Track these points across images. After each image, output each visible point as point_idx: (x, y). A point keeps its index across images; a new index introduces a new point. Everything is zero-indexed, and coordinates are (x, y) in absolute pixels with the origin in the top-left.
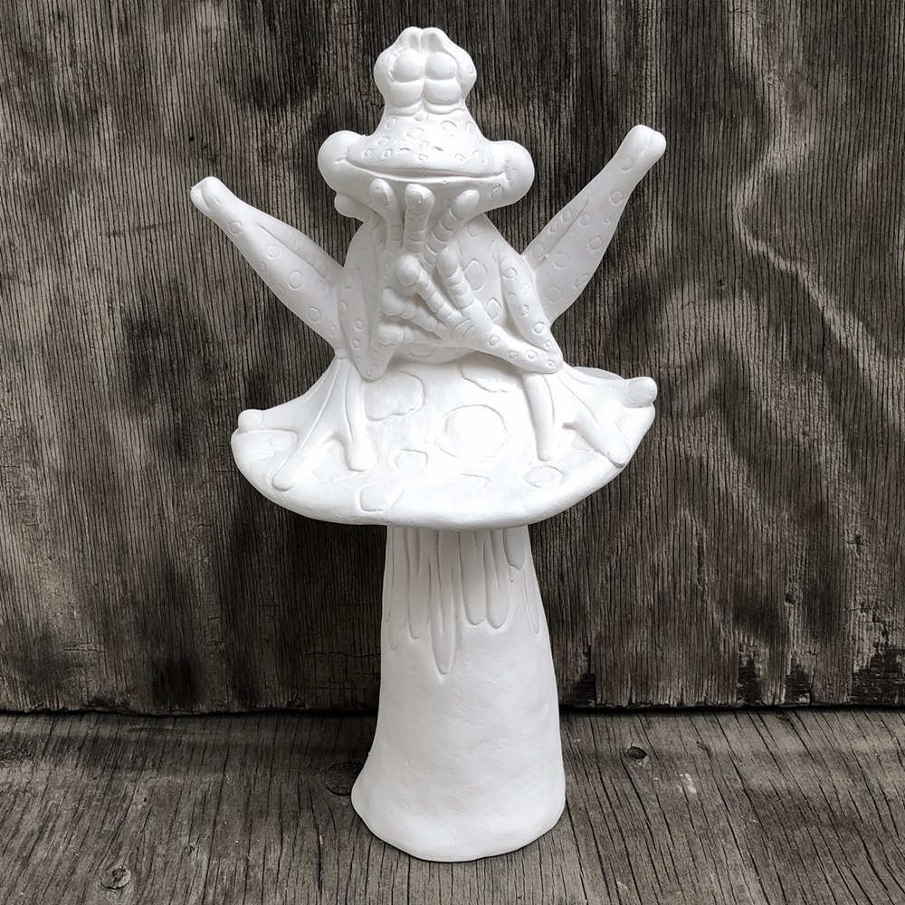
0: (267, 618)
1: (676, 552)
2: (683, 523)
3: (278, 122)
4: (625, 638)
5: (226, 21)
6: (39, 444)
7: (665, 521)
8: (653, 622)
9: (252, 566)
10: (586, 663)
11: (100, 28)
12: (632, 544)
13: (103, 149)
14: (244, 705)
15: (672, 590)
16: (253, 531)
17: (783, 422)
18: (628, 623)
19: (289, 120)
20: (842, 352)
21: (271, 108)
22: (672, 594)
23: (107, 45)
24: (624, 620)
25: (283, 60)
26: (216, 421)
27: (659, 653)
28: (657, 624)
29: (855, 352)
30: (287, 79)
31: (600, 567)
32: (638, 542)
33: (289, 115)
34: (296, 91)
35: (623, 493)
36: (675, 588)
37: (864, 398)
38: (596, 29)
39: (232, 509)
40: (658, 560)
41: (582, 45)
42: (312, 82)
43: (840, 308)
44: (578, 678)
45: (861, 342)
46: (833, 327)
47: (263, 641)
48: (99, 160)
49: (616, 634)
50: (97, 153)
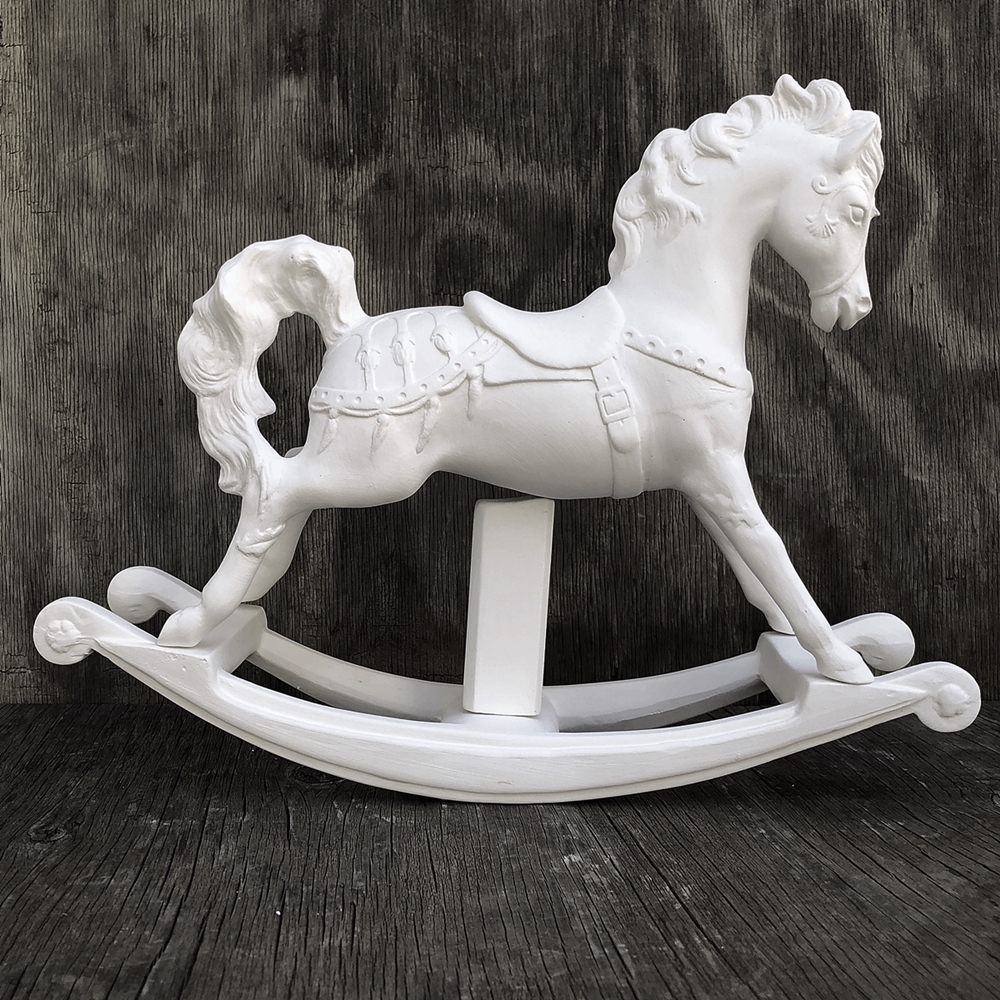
3: (346, 178)
5: (306, 94)
6: (106, 463)
11: (196, 96)
13: (190, 197)
17: (793, 452)
19: (355, 177)
20: (843, 389)
21: (340, 167)
23: (201, 110)
25: (353, 127)
29: (854, 389)
30: (356, 143)
33: (356, 173)
34: (363, 153)
37: (864, 431)
38: (621, 109)
41: (609, 122)
42: (377, 147)
43: (838, 350)
45: (858, 380)
46: (833, 366)
48: (185, 207)
50: (185, 200)
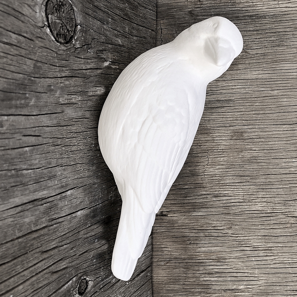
1: (235, 275)
2: (256, 279)
4: (174, 239)
7: (256, 267)
8: (184, 259)
15: (207, 272)
18: (184, 241)
22: (204, 271)
24: (186, 239)
27: (162, 263)
28: (183, 261)
31: (224, 222)
32: (242, 248)
36: (209, 274)
40: (228, 262)
49: (176, 234)
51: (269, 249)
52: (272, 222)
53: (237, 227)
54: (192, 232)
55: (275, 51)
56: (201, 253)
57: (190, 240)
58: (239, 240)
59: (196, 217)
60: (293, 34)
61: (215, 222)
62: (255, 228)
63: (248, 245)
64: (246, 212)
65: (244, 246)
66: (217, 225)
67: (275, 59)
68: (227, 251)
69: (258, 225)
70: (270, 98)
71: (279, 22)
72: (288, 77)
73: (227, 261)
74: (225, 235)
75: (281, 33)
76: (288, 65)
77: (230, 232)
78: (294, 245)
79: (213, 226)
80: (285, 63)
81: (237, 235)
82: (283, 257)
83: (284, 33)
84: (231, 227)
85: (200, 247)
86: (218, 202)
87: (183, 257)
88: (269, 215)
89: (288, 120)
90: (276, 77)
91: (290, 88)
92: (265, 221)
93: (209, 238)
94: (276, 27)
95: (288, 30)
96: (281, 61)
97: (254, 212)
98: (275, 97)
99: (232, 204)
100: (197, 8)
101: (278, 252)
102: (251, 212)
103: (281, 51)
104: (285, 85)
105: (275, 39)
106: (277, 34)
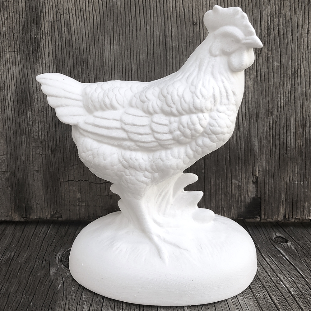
0: (37, 155)
8: (302, 160)
9: (27, 119)
10: (254, 190)
12: (288, 103)
14: (22, 216)
16: (28, 94)
18: (284, 160)
24: (282, 158)
26: (6, 16)
31: (266, 120)
32: (293, 101)
35: (282, 66)
39: (15, 78)
44: (248, 200)
47: (35, 172)
51: (294, 74)
52: (266, 70)
53: (271, 106)
54: (275, 151)
55: (92, 67)
56: (297, 143)
57: (283, 153)
58: (284, 104)
59: (260, 148)
60: (76, 49)
61: (265, 129)
62: (272, 88)
63: (290, 95)
64: (256, 96)
65: (290, 99)
66: (268, 126)
67: (101, 67)
68: (295, 116)
69: (269, 84)
70: (139, 72)
71: (63, 63)
72: (118, 54)
73: (305, 116)
74: (279, 118)
75: (75, 61)
76: (107, 53)
77: (275, 113)
78: (290, 48)
79: (269, 131)
80: (104, 57)
81: (279, 106)
82: (302, 59)
83: (75, 58)
84: (270, 112)
85: (291, 144)
86: (245, 125)
87: (300, 161)
88: (259, 73)
89: (162, 54)
90: (119, 66)
91: (129, 52)
92: (265, 77)
93: (281, 135)
94: (69, 66)
95: (71, 54)
96: (102, 61)
97: (256, 88)
98: (139, 67)
99: (247, 110)
100: (48, 145)
101: (297, 64)
102: (256, 92)
103: (92, 61)
104: (126, 57)
105: (80, 67)
106: (75, 64)
